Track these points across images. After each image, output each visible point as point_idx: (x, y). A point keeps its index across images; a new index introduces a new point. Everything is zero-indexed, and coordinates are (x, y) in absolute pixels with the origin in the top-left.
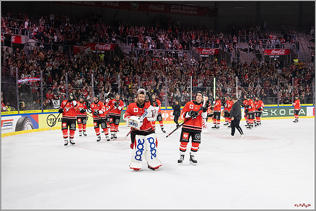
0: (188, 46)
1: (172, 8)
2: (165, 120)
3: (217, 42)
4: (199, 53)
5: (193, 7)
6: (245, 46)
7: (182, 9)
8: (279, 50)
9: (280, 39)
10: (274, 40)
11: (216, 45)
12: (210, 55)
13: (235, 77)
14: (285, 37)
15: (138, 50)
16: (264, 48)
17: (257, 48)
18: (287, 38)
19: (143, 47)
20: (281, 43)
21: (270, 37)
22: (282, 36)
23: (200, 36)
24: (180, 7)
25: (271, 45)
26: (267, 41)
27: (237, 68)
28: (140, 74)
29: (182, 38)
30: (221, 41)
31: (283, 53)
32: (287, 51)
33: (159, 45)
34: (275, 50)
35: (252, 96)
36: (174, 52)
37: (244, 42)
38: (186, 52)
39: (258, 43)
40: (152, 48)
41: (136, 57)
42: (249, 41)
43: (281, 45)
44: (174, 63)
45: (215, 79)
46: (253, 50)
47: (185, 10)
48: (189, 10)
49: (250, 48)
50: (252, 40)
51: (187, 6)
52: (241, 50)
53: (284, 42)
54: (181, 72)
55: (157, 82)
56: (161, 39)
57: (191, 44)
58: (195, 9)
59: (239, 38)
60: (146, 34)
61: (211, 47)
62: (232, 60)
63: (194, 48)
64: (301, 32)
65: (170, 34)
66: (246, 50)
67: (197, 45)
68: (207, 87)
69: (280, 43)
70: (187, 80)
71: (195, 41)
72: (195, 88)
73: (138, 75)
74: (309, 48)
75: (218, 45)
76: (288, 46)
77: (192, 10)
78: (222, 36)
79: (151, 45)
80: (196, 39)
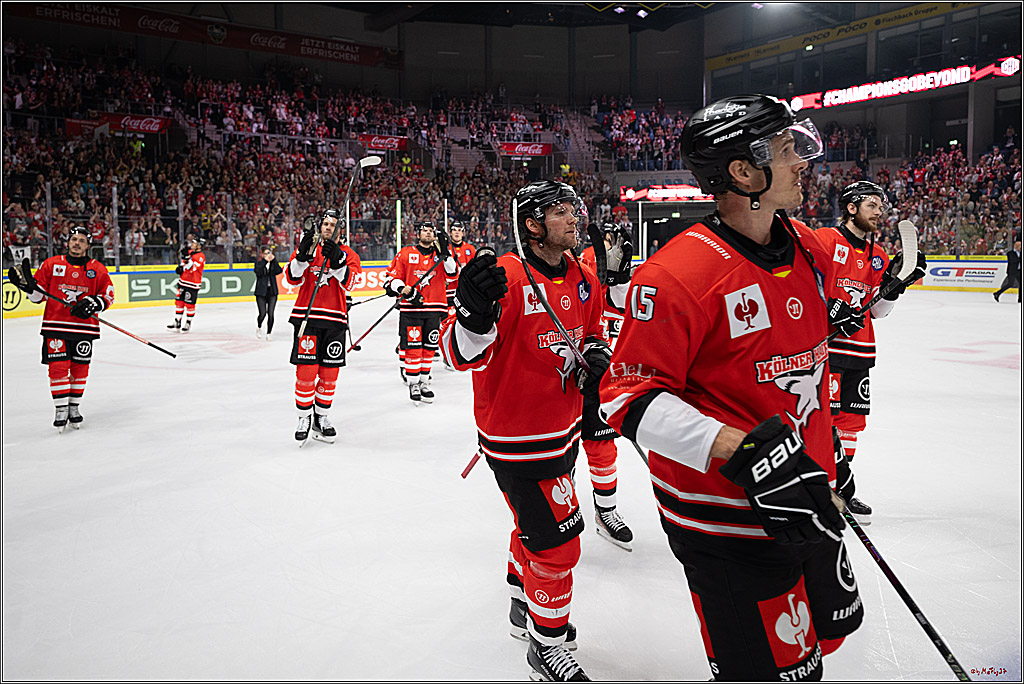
0: (339, 130)
1: (304, 45)
2: (290, 291)
3: (402, 124)
4: (364, 145)
5: (350, 44)
6: (461, 134)
7: (326, 48)
8: (530, 145)
9: (532, 122)
10: (520, 124)
11: (401, 129)
12: (388, 152)
13: (440, 199)
14: (543, 120)
15: (224, 135)
16: (501, 140)
17: (487, 139)
18: (547, 121)
19: (238, 128)
20: (535, 130)
21: (512, 119)
22: (537, 117)
23: (366, 110)
24: (320, 44)
25: (514, 135)
26: (506, 125)
27: (443, 178)
28: (232, 187)
29: (326, 111)
30: (411, 121)
31: (538, 151)
32: (547, 148)
33: (275, 126)
34: (524, 145)
35: (477, 240)
36: (308, 142)
37: (459, 125)
38: (335, 144)
39: (488, 129)
40: (259, 130)
41: (220, 150)
42: (469, 123)
43: (535, 135)
44: (308, 167)
45: (399, 203)
46: (478, 143)
47: (333, 51)
48: (342, 52)
49: (472, 139)
50: (475, 121)
51: (336, 42)
52: (454, 142)
53: (540, 130)
54: (326, 186)
55: (271, 207)
56: (282, 113)
57: (347, 124)
58: (354, 49)
59: (450, 116)
60: (243, 100)
61: (390, 134)
62: (435, 163)
63: (353, 135)
64: (572, 110)
65: (301, 101)
66: (463, 143)
67: (359, 127)
68: (383, 221)
69: (532, 132)
70: (338, 205)
71: (355, 120)
72: (357, 222)
73: (227, 190)
74: (588, 142)
75: (406, 129)
76: (548, 137)
77: (347, 52)
78: (413, 110)
79: (256, 125)
80: (358, 115)
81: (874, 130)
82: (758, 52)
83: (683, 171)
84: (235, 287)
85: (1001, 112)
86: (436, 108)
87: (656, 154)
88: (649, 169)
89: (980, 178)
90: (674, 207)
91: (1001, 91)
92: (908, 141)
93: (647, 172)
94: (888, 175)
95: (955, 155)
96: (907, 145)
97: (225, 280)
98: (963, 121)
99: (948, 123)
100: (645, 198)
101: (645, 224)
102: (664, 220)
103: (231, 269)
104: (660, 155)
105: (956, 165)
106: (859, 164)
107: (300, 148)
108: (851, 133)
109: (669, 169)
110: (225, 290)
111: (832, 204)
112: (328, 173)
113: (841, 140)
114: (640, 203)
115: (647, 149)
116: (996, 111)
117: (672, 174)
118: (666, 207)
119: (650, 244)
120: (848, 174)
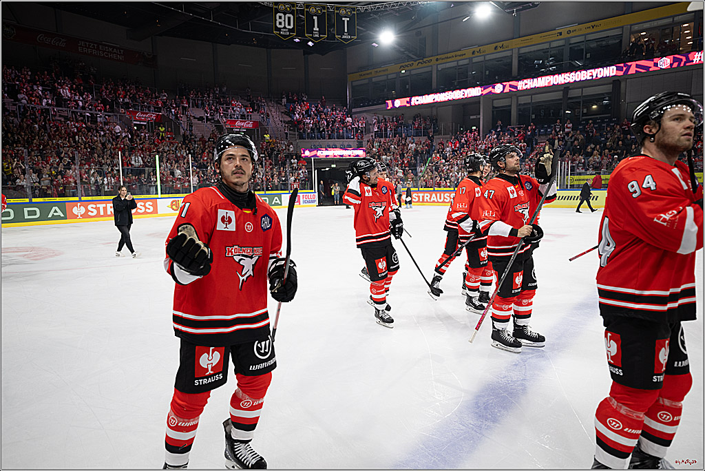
0: (112, 107)
1: (81, 46)
2: (79, 217)
3: (158, 104)
4: (131, 118)
5: (117, 48)
6: (199, 113)
7: (98, 49)
8: (245, 122)
9: (246, 107)
10: (238, 108)
11: (157, 108)
12: (148, 123)
13: (187, 154)
14: (252, 106)
15: (19, 106)
16: (225, 117)
17: (217, 117)
18: (255, 107)
19: (30, 101)
20: (248, 112)
21: (232, 104)
22: (248, 104)
23: (131, 94)
24: (93, 46)
25: (234, 115)
26: (229, 108)
27: (187, 141)
28: (28, 143)
29: (101, 94)
30: (164, 103)
31: (250, 126)
32: (256, 124)
33: (60, 101)
34: (241, 121)
35: (213, 181)
36: (88, 114)
37: (197, 107)
38: (109, 116)
39: (217, 110)
40: (47, 104)
41: (17, 117)
42: (204, 106)
43: (248, 115)
44: (88, 132)
45: (157, 157)
46: (211, 119)
47: (104, 52)
48: (111, 53)
49: (207, 117)
50: (209, 105)
51: (106, 45)
52: (195, 118)
53: (251, 112)
54: (103, 144)
55: (61, 159)
56: (66, 92)
57: (118, 103)
58: (120, 52)
59: (191, 101)
60: (33, 82)
61: (149, 111)
62: (182, 131)
63: (122, 110)
64: (271, 101)
65: (80, 85)
66: (201, 119)
67: (126, 106)
68: (147, 169)
69: (245, 113)
70: (113, 158)
71: (123, 100)
72: (128, 169)
73: (24, 147)
74: (281, 121)
75: (160, 108)
76: (256, 117)
77: (115, 53)
78: (165, 96)
79: (45, 100)
80: (125, 97)
81: (437, 120)
82: (376, 72)
83: (337, 140)
84: (36, 215)
85: (495, 113)
86: (181, 95)
87: (321, 129)
88: (318, 139)
89: (486, 147)
90: (332, 161)
91: (495, 101)
92: (452, 125)
93: (316, 140)
94: (443, 145)
95: (475, 134)
96: (452, 127)
97: (26, 210)
98: (478, 117)
99: (471, 117)
100: (316, 155)
101: (316, 171)
102: (327, 169)
103: (31, 202)
104: (324, 130)
105: (475, 140)
106: (429, 138)
107: (82, 118)
108: (425, 120)
109: (329, 139)
110: (27, 217)
111: (416, 160)
112: (104, 136)
113: (420, 125)
114: (313, 158)
115: (316, 126)
116: (493, 112)
117: (331, 142)
118: (328, 161)
119: (319, 183)
120: (424, 143)
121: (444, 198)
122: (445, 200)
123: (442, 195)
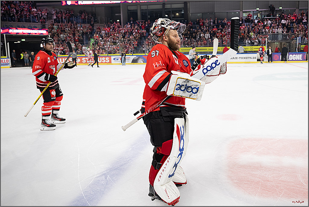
81: (95, 14)
83: (25, 23)
85: (129, 13)
87: (12, 15)
88: (9, 21)
89: (125, 31)
90: (22, 37)
91: (129, 7)
92: (105, 18)
93: (8, 22)
94: (100, 29)
95: (118, 24)
96: (105, 20)
98: (120, 14)
99: (116, 15)
100: (8, 32)
101: (8, 43)
102: (19, 42)
104: (14, 15)
105: (119, 27)
106: (91, 25)
108: (88, 14)
109: (18, 21)
111: (83, 38)
113: (85, 17)
114: (4, 34)
115: (7, 12)
116: (128, 12)
117: (20, 24)
118: (18, 37)
119: (11, 52)
120: (88, 28)
121: (102, 60)
122: (103, 61)
123: (101, 58)
